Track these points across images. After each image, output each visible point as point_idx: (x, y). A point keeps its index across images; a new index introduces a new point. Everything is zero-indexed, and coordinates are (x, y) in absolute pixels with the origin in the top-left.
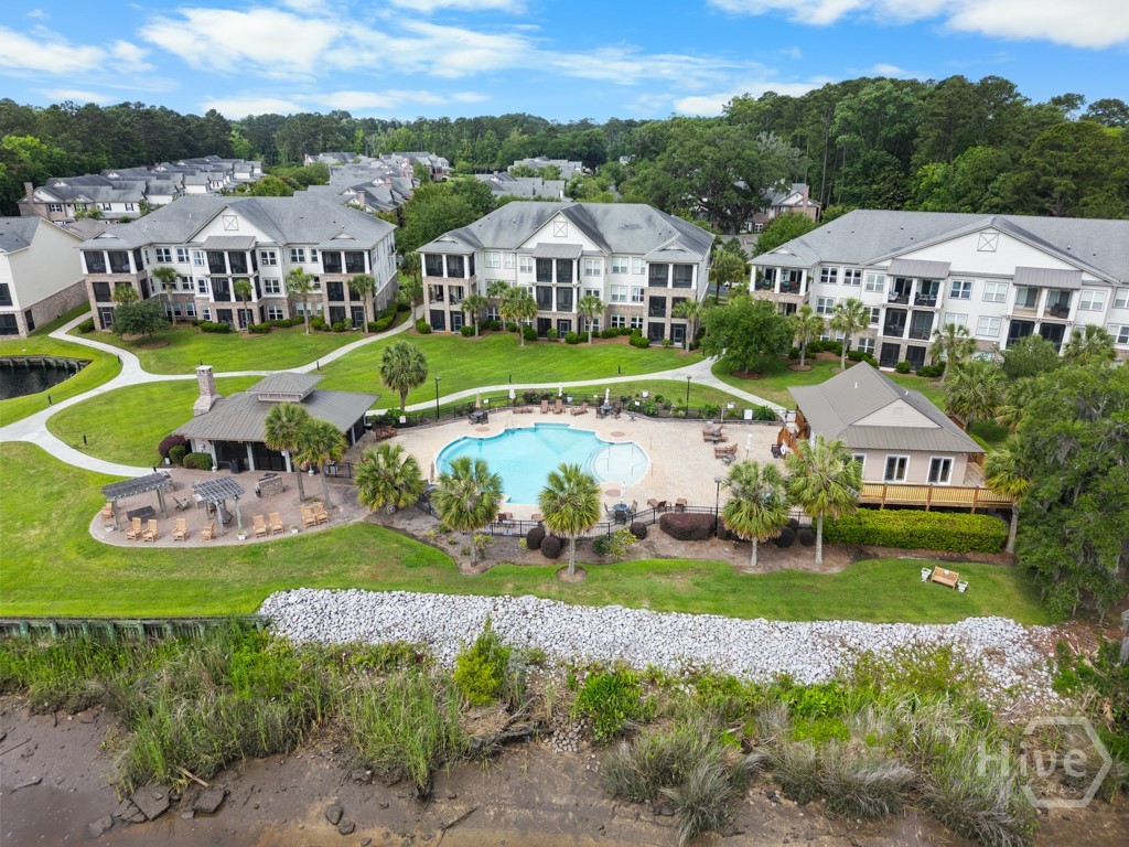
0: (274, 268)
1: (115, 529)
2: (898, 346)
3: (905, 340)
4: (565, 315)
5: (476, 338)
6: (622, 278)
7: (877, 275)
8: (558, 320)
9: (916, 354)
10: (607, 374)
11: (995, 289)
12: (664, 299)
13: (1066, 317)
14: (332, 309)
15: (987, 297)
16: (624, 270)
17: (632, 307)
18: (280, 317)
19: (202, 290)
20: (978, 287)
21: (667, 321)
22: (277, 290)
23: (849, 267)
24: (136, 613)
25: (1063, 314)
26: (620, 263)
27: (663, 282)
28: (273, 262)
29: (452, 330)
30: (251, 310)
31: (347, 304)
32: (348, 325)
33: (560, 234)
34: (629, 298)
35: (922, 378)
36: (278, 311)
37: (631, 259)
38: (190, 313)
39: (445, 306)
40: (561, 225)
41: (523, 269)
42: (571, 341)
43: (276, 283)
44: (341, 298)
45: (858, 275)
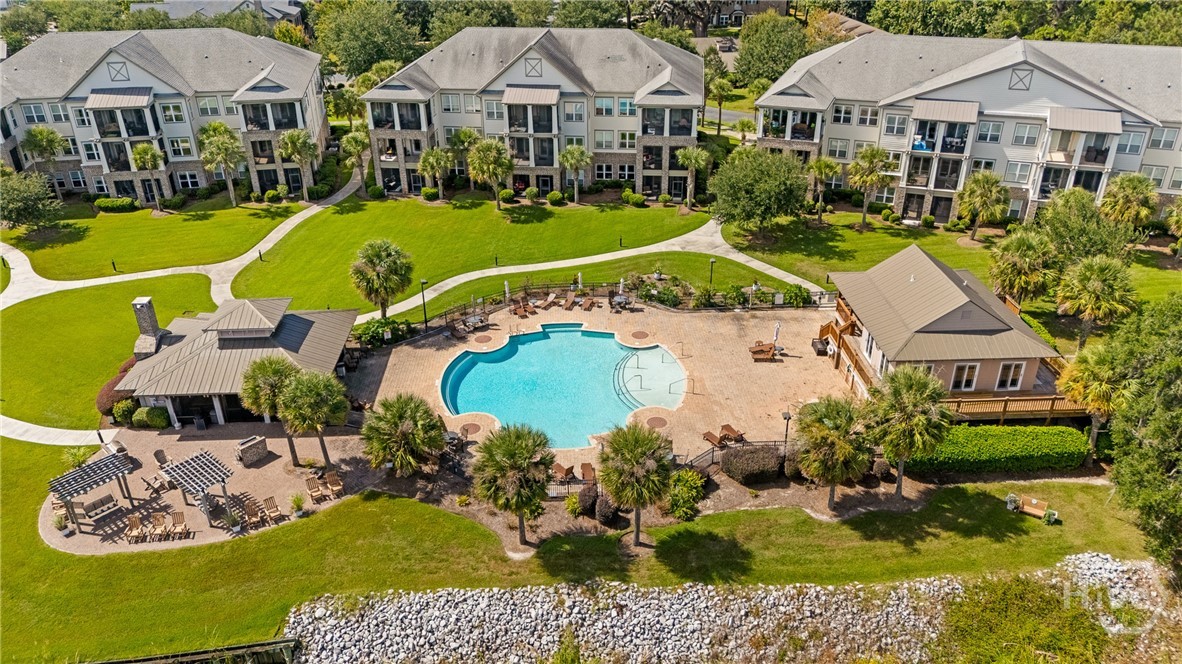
2: (923, 197)
3: (930, 189)
4: (545, 171)
5: (441, 203)
6: (608, 121)
7: (897, 115)
8: (537, 176)
9: (942, 204)
11: (1028, 131)
12: (659, 149)
13: (1104, 163)
14: (260, 173)
15: (1018, 140)
16: (609, 111)
17: (620, 154)
18: (195, 184)
19: (91, 157)
20: (1008, 129)
21: (665, 174)
22: (187, 152)
23: (865, 106)
26: (605, 103)
27: (658, 130)
28: (179, 118)
29: (410, 191)
30: (158, 181)
31: (279, 166)
32: (282, 193)
33: (533, 73)
34: (616, 145)
35: (950, 233)
36: (192, 177)
37: (616, 99)
38: (77, 183)
39: (400, 163)
40: (534, 62)
41: (490, 115)
42: (556, 203)
45: (873, 114)
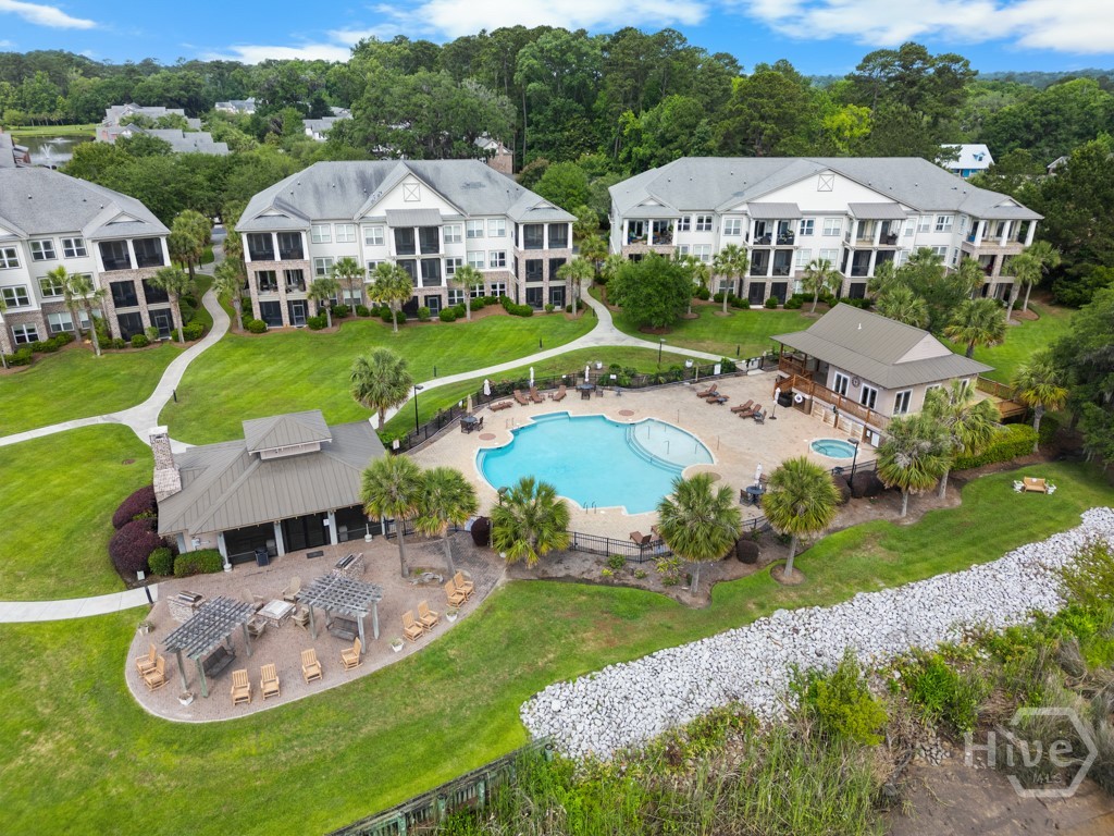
0: (15, 271)
1: (195, 697)
2: (764, 284)
3: (769, 277)
4: (433, 290)
5: (331, 329)
6: (479, 243)
7: (733, 218)
8: (426, 297)
9: (779, 289)
10: (526, 351)
11: (833, 224)
12: (540, 262)
13: (894, 244)
14: (121, 318)
15: (827, 232)
16: (480, 233)
17: (491, 273)
18: (34, 338)
20: (819, 224)
21: (546, 284)
22: (24, 301)
23: (701, 214)
24: (381, 802)
25: (891, 241)
26: (475, 226)
27: (538, 244)
28: (14, 264)
29: (292, 323)
31: (143, 308)
32: (149, 336)
33: (412, 198)
34: (487, 264)
35: (789, 311)
36: (29, 331)
37: (486, 221)
39: (281, 296)
40: (412, 188)
41: (369, 241)
42: (447, 319)
43: (21, 291)
44: (133, 301)
45: (709, 220)
